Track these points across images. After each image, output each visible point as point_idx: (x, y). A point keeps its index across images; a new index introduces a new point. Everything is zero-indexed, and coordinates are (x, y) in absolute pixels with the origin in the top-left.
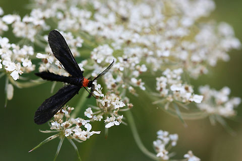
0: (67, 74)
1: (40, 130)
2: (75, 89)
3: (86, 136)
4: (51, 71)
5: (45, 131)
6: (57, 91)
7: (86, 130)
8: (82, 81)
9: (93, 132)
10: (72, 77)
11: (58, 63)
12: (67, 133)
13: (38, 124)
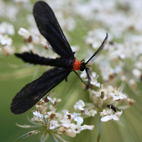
0: (54, 56)
1: (16, 124)
2: (63, 72)
3: (76, 130)
4: (35, 52)
5: (23, 125)
6: (41, 75)
7: (76, 123)
8: (72, 63)
9: (85, 126)
10: (60, 58)
11: (44, 42)
12: (52, 125)
13: (15, 113)
